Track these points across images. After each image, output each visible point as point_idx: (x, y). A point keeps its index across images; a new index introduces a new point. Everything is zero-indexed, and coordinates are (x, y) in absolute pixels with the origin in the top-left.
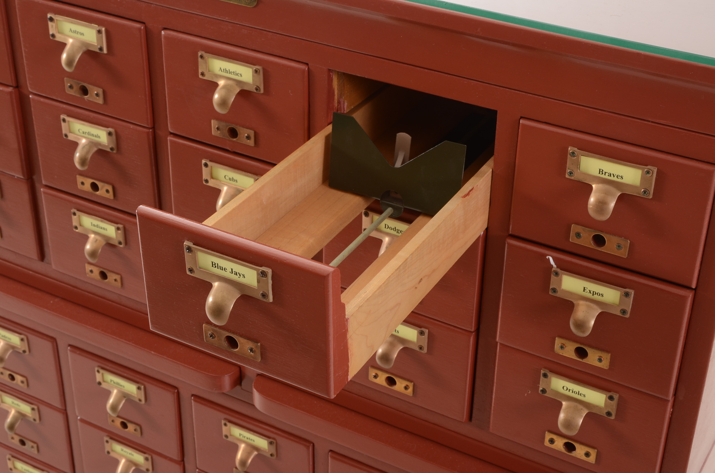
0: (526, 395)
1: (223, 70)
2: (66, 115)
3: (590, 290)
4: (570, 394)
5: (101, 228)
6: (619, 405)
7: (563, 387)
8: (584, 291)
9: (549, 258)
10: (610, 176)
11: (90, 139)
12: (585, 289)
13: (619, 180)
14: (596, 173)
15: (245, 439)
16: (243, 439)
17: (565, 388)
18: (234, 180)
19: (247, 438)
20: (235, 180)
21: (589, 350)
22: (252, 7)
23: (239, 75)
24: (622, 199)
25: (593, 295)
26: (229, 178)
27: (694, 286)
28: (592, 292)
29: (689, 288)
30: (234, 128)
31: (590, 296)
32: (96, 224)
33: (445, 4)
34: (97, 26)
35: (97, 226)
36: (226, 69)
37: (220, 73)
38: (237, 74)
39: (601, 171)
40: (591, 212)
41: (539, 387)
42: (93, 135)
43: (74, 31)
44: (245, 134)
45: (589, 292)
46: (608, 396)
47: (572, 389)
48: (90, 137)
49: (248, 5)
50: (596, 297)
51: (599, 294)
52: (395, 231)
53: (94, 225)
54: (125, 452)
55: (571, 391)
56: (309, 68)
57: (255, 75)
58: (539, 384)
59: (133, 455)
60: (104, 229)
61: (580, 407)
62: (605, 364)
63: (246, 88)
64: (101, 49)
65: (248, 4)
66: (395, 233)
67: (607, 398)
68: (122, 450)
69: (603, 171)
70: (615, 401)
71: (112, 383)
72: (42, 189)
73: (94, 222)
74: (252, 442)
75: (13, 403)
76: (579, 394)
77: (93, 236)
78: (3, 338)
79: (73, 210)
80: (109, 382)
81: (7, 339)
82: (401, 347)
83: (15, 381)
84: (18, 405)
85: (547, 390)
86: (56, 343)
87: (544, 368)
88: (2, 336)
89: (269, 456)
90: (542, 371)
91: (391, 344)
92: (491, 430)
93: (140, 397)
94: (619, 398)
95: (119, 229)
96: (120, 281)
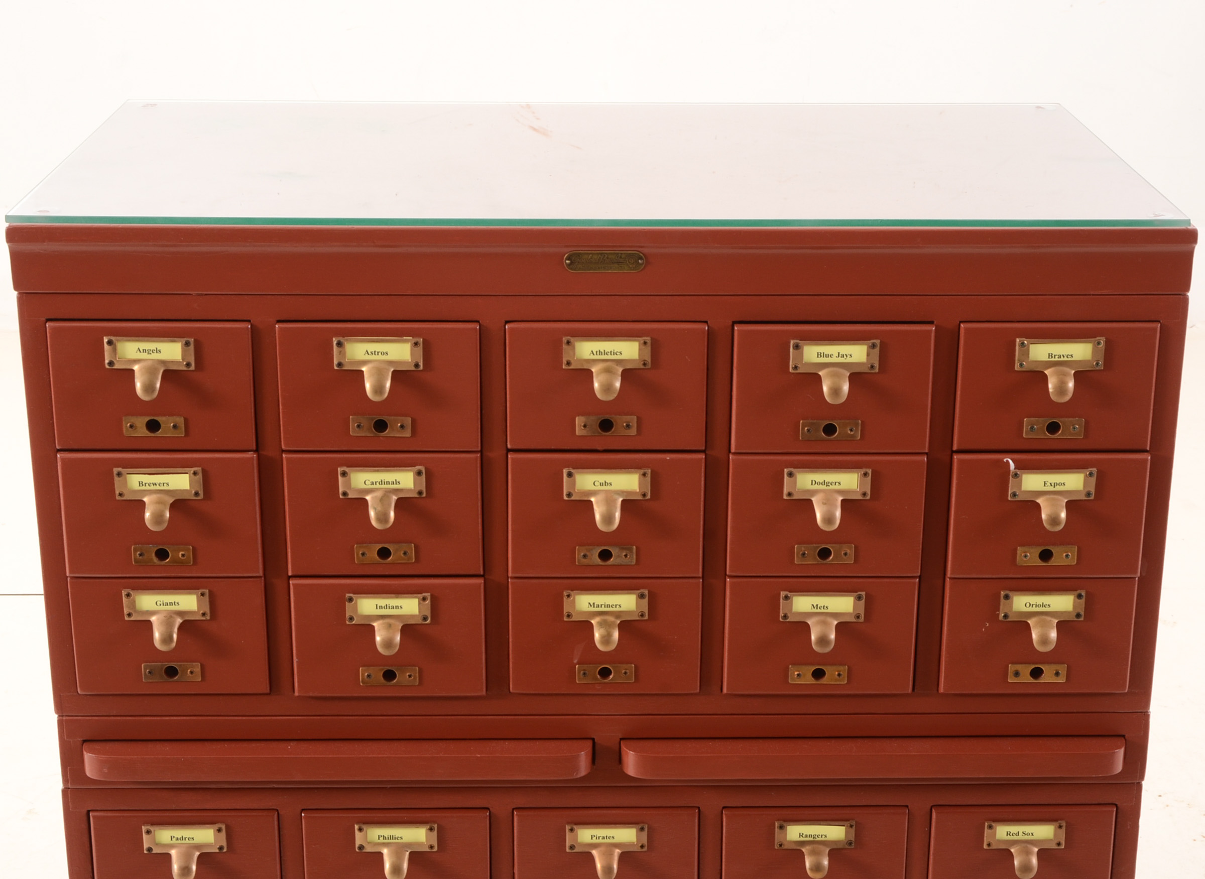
0: (984, 630)
1: (595, 353)
2: (345, 467)
3: (1051, 482)
4: (1035, 609)
5: (393, 608)
6: (1087, 603)
7: (1026, 605)
8: (1045, 486)
9: (1007, 461)
10: (1060, 357)
11: (385, 488)
12: (1046, 482)
13: (1070, 359)
14: (1046, 358)
15: (601, 841)
16: (598, 841)
17: (1028, 605)
18: (607, 484)
19: (604, 839)
20: (609, 483)
21: (1054, 550)
22: (638, 272)
23: (617, 353)
24: (1078, 376)
25: (1054, 487)
26: (600, 484)
27: (1149, 448)
28: (1053, 484)
29: (1145, 451)
30: (609, 418)
31: (1051, 489)
32: (383, 605)
33: (881, 222)
34: (411, 338)
35: (386, 607)
36: (600, 351)
37: (592, 357)
38: (615, 354)
39: (1050, 355)
40: (1052, 396)
41: (998, 615)
42: (388, 483)
43: (371, 353)
44: (623, 424)
45: (1050, 485)
46: (1076, 595)
47: (1035, 603)
48: (383, 486)
49: (633, 270)
50: (1058, 488)
51: (1060, 484)
52: (824, 484)
53: (381, 607)
55: (1034, 606)
56: (708, 327)
57: (643, 347)
58: (999, 611)
60: (397, 607)
61: (1049, 618)
62: (1072, 560)
63: (629, 366)
64: (417, 365)
65: (632, 268)
66: (824, 487)
67: (1076, 598)
69: (1052, 354)
70: (1083, 601)
71: (381, 840)
72: (292, 582)
73: (382, 601)
74: (611, 841)
76: (1043, 606)
77: (380, 622)
78: (179, 842)
79: (348, 595)
80: (376, 839)
81: (187, 841)
82: (836, 622)
85: (1010, 614)
86: (278, 814)
87: (1005, 590)
88: (177, 839)
89: (638, 849)
90: (1003, 593)
91: (824, 623)
92: (941, 690)
93: (431, 843)
94: (1087, 594)
95: (424, 599)
96: (417, 675)
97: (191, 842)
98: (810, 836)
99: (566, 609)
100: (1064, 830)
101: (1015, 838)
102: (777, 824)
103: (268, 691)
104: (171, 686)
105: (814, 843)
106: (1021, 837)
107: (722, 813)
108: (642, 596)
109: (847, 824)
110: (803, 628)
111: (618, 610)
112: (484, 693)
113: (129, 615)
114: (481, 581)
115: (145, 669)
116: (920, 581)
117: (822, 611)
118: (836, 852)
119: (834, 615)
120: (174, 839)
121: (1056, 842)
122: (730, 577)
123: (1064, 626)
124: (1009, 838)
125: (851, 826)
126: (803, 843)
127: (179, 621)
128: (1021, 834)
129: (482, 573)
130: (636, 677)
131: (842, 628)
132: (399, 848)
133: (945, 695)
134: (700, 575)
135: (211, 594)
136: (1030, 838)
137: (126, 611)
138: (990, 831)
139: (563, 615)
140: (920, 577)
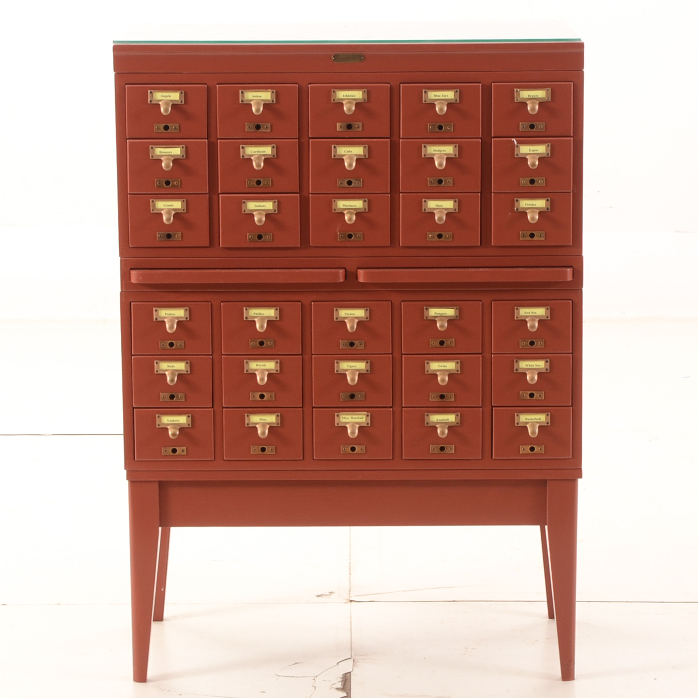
0: (508, 216)
2: (243, 145)
3: (532, 149)
4: (529, 206)
5: (262, 206)
6: (551, 203)
8: (530, 151)
9: (514, 141)
10: (533, 96)
11: (259, 154)
13: (537, 97)
14: (527, 97)
15: (349, 316)
17: (526, 205)
18: (350, 151)
19: (351, 315)
21: (535, 179)
22: (361, 62)
24: (540, 104)
26: (347, 151)
27: (572, 135)
29: (571, 137)
30: (350, 123)
31: (532, 152)
34: (271, 90)
35: (259, 206)
36: (346, 95)
37: (343, 97)
38: (353, 96)
40: (530, 112)
41: (514, 209)
42: (260, 152)
43: (255, 96)
44: (356, 126)
47: (529, 203)
50: (535, 152)
51: (536, 150)
52: (439, 151)
54: (259, 365)
56: (390, 85)
57: (364, 93)
58: (515, 207)
59: (265, 365)
60: (264, 206)
62: (543, 184)
63: (358, 101)
64: (273, 101)
65: (359, 61)
67: (546, 201)
68: (257, 365)
69: (529, 95)
70: (549, 202)
71: (255, 315)
72: (220, 195)
73: (257, 204)
74: (354, 316)
75: (168, 366)
76: (533, 205)
77: (257, 212)
78: (169, 316)
79: (243, 201)
80: (253, 315)
81: (172, 316)
82: (446, 212)
83: (174, 347)
84: (173, 366)
85: (519, 208)
86: (211, 304)
87: (516, 197)
88: (168, 315)
89: (365, 320)
90: (515, 199)
91: (441, 212)
92: (492, 244)
93: (276, 316)
94: (551, 199)
95: (275, 202)
96: (272, 237)
97: (174, 316)
98: (440, 314)
99: (333, 207)
100: (549, 310)
101: (528, 315)
102: (425, 308)
103: (209, 245)
104: (168, 244)
105: (442, 317)
106: (531, 314)
107: (401, 304)
108: (365, 201)
109: (455, 307)
110: (432, 214)
111: (355, 207)
112: (299, 246)
113: (153, 210)
114: (298, 195)
115: (158, 234)
116: (481, 195)
117: (440, 207)
118: (451, 321)
119: (446, 209)
120: (167, 315)
121: (546, 316)
122: (402, 193)
123: (541, 213)
124: (526, 315)
125: (457, 308)
126: (436, 317)
127: (173, 213)
128: (531, 313)
129: (298, 191)
130: (363, 238)
131: (448, 215)
132: (262, 319)
133: (495, 247)
134: (389, 192)
135: (187, 201)
136: (535, 314)
137: (151, 208)
138: (517, 311)
139: (332, 210)
140: (481, 193)
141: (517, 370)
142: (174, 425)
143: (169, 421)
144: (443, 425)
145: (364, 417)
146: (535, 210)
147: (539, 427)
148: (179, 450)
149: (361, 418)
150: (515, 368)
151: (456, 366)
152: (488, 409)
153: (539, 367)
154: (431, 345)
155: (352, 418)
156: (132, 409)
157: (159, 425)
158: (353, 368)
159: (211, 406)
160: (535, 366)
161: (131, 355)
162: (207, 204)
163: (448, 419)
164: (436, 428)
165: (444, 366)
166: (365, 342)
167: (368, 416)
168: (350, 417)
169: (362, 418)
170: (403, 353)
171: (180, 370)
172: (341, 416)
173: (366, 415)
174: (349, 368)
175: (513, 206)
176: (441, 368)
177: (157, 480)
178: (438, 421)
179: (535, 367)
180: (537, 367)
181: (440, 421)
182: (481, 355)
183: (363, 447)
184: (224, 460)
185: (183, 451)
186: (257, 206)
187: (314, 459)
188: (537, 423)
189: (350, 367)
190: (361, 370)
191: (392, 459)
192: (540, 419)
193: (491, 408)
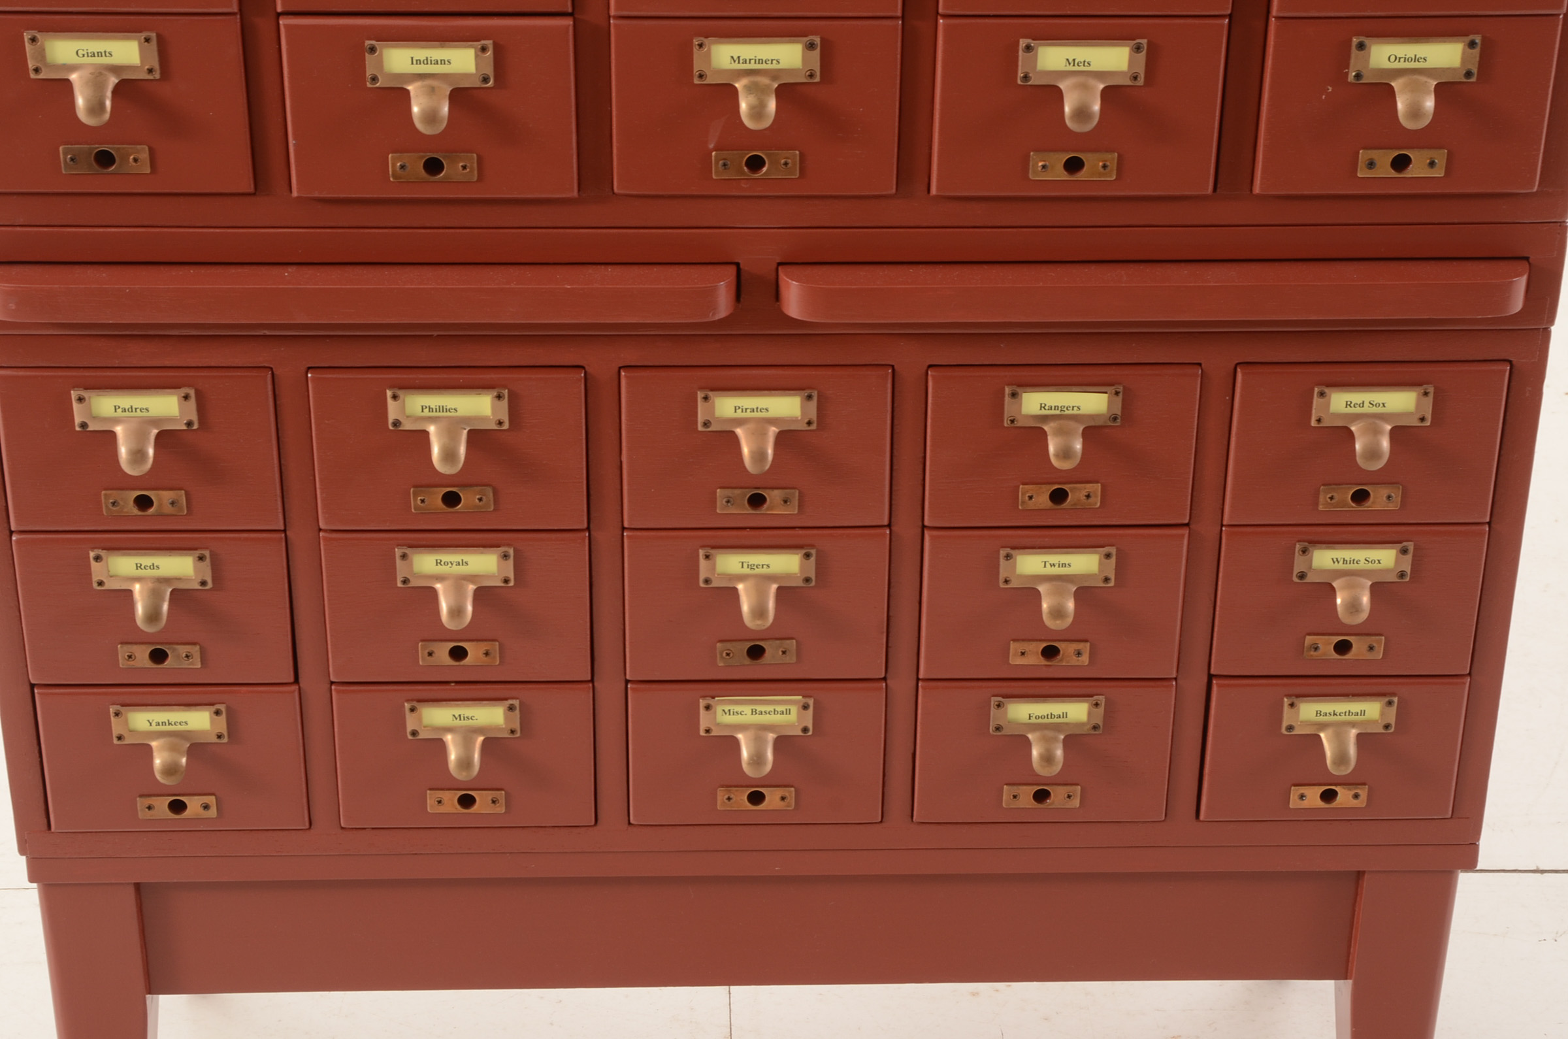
0: (1324, 97)
4: (1402, 65)
5: (437, 63)
6: (1483, 55)
7: (1389, 59)
15: (749, 414)
16: (744, 415)
17: (1393, 58)
19: (753, 411)
32: (422, 59)
35: (427, 61)
41: (1347, 74)
46: (1466, 43)
47: (1404, 56)
54: (446, 564)
55: (1402, 60)
58: (1348, 68)
59: (465, 564)
60: (443, 62)
67: (1467, 47)
68: (438, 563)
70: (1476, 51)
71: (426, 413)
72: (282, 22)
73: (421, 53)
74: (764, 415)
75: (138, 567)
76: (1416, 59)
77: (418, 84)
78: (127, 414)
79: (368, 43)
80: (418, 412)
81: (139, 413)
82: (1101, 86)
83: (151, 511)
84: (153, 567)
85: (1364, 72)
86: (273, 374)
87: (1358, 34)
88: (124, 410)
89: (803, 427)
90: (1355, 40)
91: (1084, 87)
92: (1257, 189)
93: (499, 417)
94: (1484, 40)
95: (484, 49)
96: (475, 165)
97: (145, 414)
98: (1056, 408)
99: (697, 66)
100: (1430, 398)
101: (1358, 410)
102: (1007, 390)
103: (252, 190)
104: (105, 181)
105: (1062, 417)
106: (1367, 409)
107: (927, 374)
108: (811, 46)
109: (1111, 389)
110: (1052, 94)
111: (775, 66)
112: (575, 194)
113: (37, 70)
114: (569, 22)
115: (65, 154)
116: (1230, 22)
117: (1082, 68)
118: (1093, 432)
119: (1100, 75)
120: (119, 411)
121: (1419, 415)
122: (945, 16)
123: (1446, 90)
124: (1349, 410)
125: (1117, 393)
126: (1045, 418)
127: (113, 81)
128: (1367, 404)
129: (570, 10)
130: (802, 170)
131: (1111, 94)
132: (452, 424)
133: (1261, 197)
134: (899, 14)
135: (160, 40)
136: (1380, 410)
137: (31, 64)
138: (1321, 400)
139: (692, 76)
140: (1230, 16)
141: (1302, 576)
142: (175, 736)
143: (154, 724)
144: (1049, 733)
145: (794, 709)
146: (1423, 79)
147: (1359, 736)
148: (194, 805)
149: (782, 713)
150: (1296, 571)
151: (1100, 564)
152: (1195, 684)
153: (1376, 566)
154: (1023, 502)
155: (754, 712)
156: (27, 689)
157: (119, 738)
158: (758, 571)
159: (292, 680)
160: (1363, 561)
161: (7, 532)
162: (234, 50)
163: (1065, 715)
164: (1028, 744)
165: (1064, 565)
166: (801, 495)
167: (805, 707)
168: (747, 709)
169: (788, 712)
170: (927, 523)
171: (179, 579)
172: (719, 709)
173: (802, 704)
174: (746, 571)
175: (1344, 61)
176: (1050, 571)
177: (133, 882)
178: (1033, 720)
179: (1362, 566)
180: (1370, 566)
181: (1040, 721)
182: (1186, 532)
183: (791, 792)
184: (342, 828)
185: (206, 807)
186: (419, 62)
187: (629, 823)
188: (1353, 724)
189: (751, 567)
190: (788, 576)
191: (881, 822)
192: (1363, 713)
193: (1205, 679)
